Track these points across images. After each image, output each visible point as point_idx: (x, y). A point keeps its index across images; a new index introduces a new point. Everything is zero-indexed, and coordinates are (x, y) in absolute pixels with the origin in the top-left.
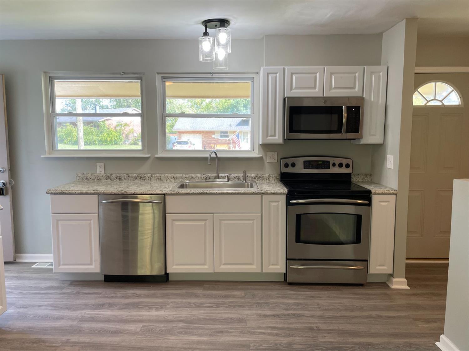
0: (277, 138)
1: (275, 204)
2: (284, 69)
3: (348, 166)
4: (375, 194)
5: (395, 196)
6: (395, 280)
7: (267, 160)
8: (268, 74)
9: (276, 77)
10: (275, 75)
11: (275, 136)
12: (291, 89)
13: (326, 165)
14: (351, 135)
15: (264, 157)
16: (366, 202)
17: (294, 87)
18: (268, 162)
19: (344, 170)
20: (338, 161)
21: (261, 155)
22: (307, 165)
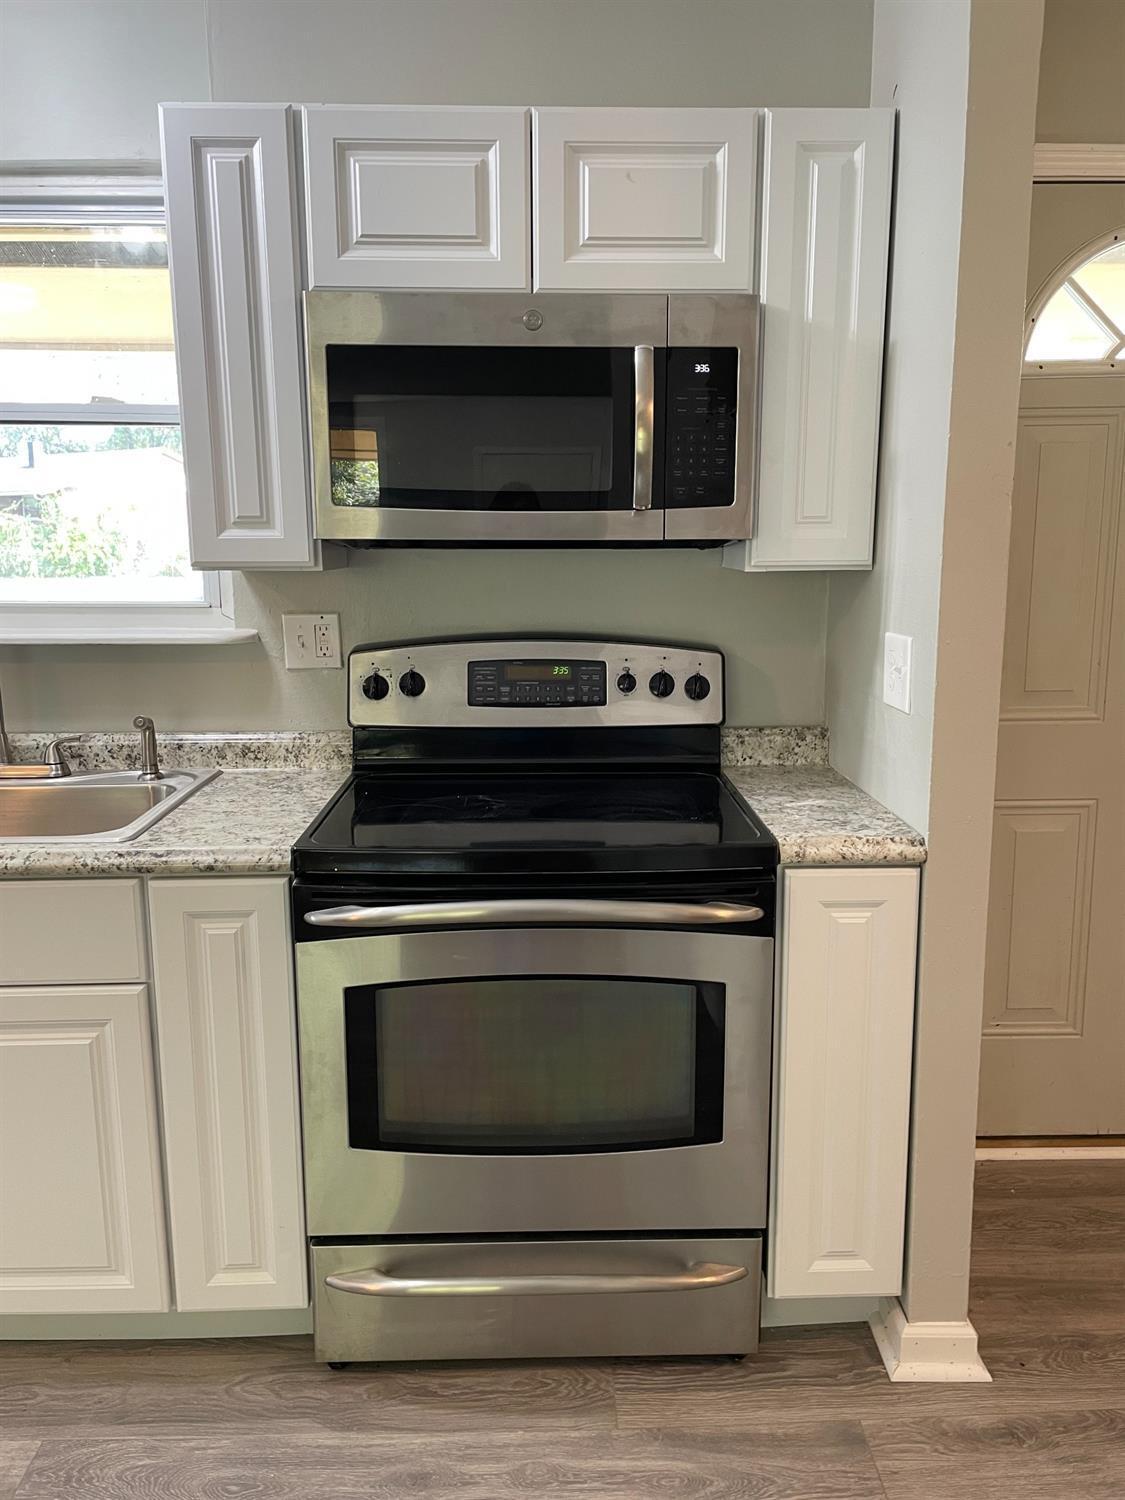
0: (276, 533)
1: (229, 928)
2: (293, 121)
3: (697, 688)
4: (801, 864)
5: (915, 872)
6: (910, 1331)
7: (287, 658)
8: (198, 147)
9: (246, 167)
10: (237, 155)
11: (263, 520)
12: (344, 246)
13: (587, 684)
14: (689, 522)
15: (268, 640)
16: (752, 913)
17: (357, 231)
18: (289, 669)
19: (678, 712)
20: (645, 662)
21: (254, 631)
22: (485, 684)
